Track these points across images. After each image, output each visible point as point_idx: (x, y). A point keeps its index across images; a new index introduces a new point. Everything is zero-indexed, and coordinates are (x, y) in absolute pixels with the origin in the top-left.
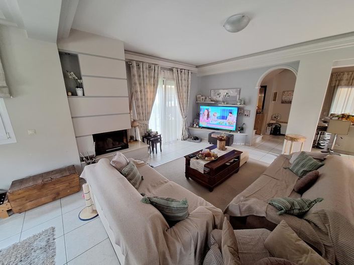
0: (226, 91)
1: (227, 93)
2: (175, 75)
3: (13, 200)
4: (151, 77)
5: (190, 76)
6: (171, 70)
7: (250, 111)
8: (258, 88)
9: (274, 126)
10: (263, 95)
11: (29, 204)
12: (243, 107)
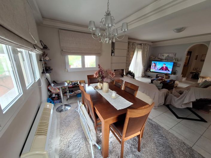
0: (168, 54)
1: (168, 55)
2: (142, 47)
4: (133, 48)
5: (149, 47)
6: (141, 44)
7: (180, 64)
8: (186, 53)
9: (194, 74)
10: (189, 56)
12: (177, 62)
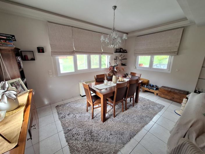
3: (160, 91)
11: (162, 95)
